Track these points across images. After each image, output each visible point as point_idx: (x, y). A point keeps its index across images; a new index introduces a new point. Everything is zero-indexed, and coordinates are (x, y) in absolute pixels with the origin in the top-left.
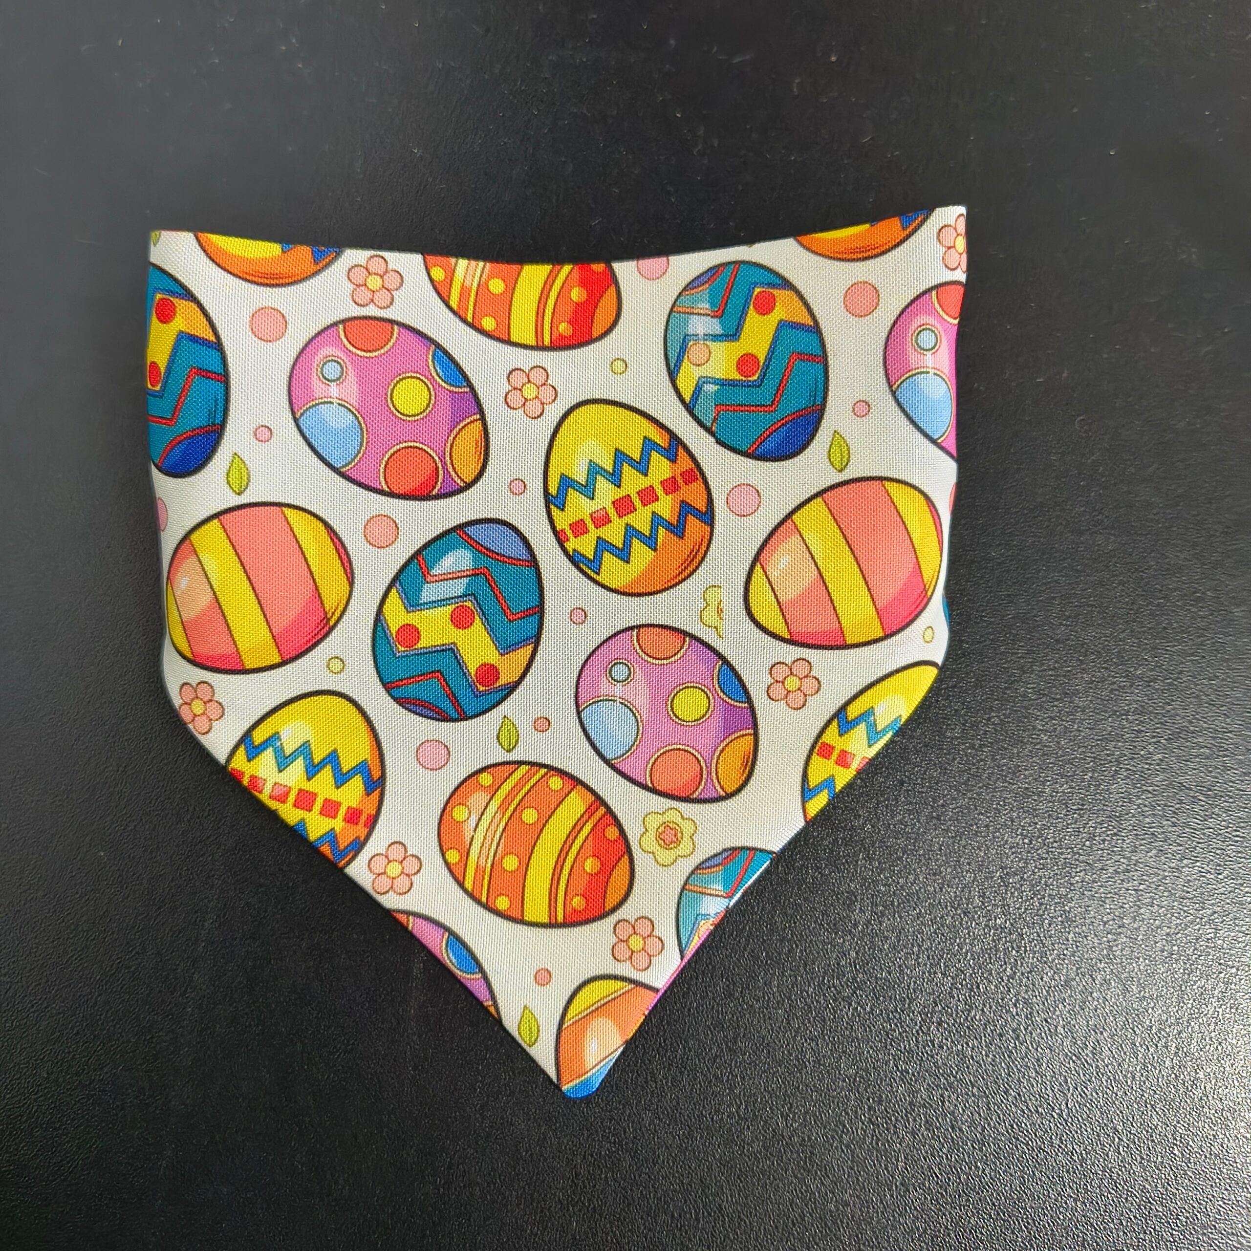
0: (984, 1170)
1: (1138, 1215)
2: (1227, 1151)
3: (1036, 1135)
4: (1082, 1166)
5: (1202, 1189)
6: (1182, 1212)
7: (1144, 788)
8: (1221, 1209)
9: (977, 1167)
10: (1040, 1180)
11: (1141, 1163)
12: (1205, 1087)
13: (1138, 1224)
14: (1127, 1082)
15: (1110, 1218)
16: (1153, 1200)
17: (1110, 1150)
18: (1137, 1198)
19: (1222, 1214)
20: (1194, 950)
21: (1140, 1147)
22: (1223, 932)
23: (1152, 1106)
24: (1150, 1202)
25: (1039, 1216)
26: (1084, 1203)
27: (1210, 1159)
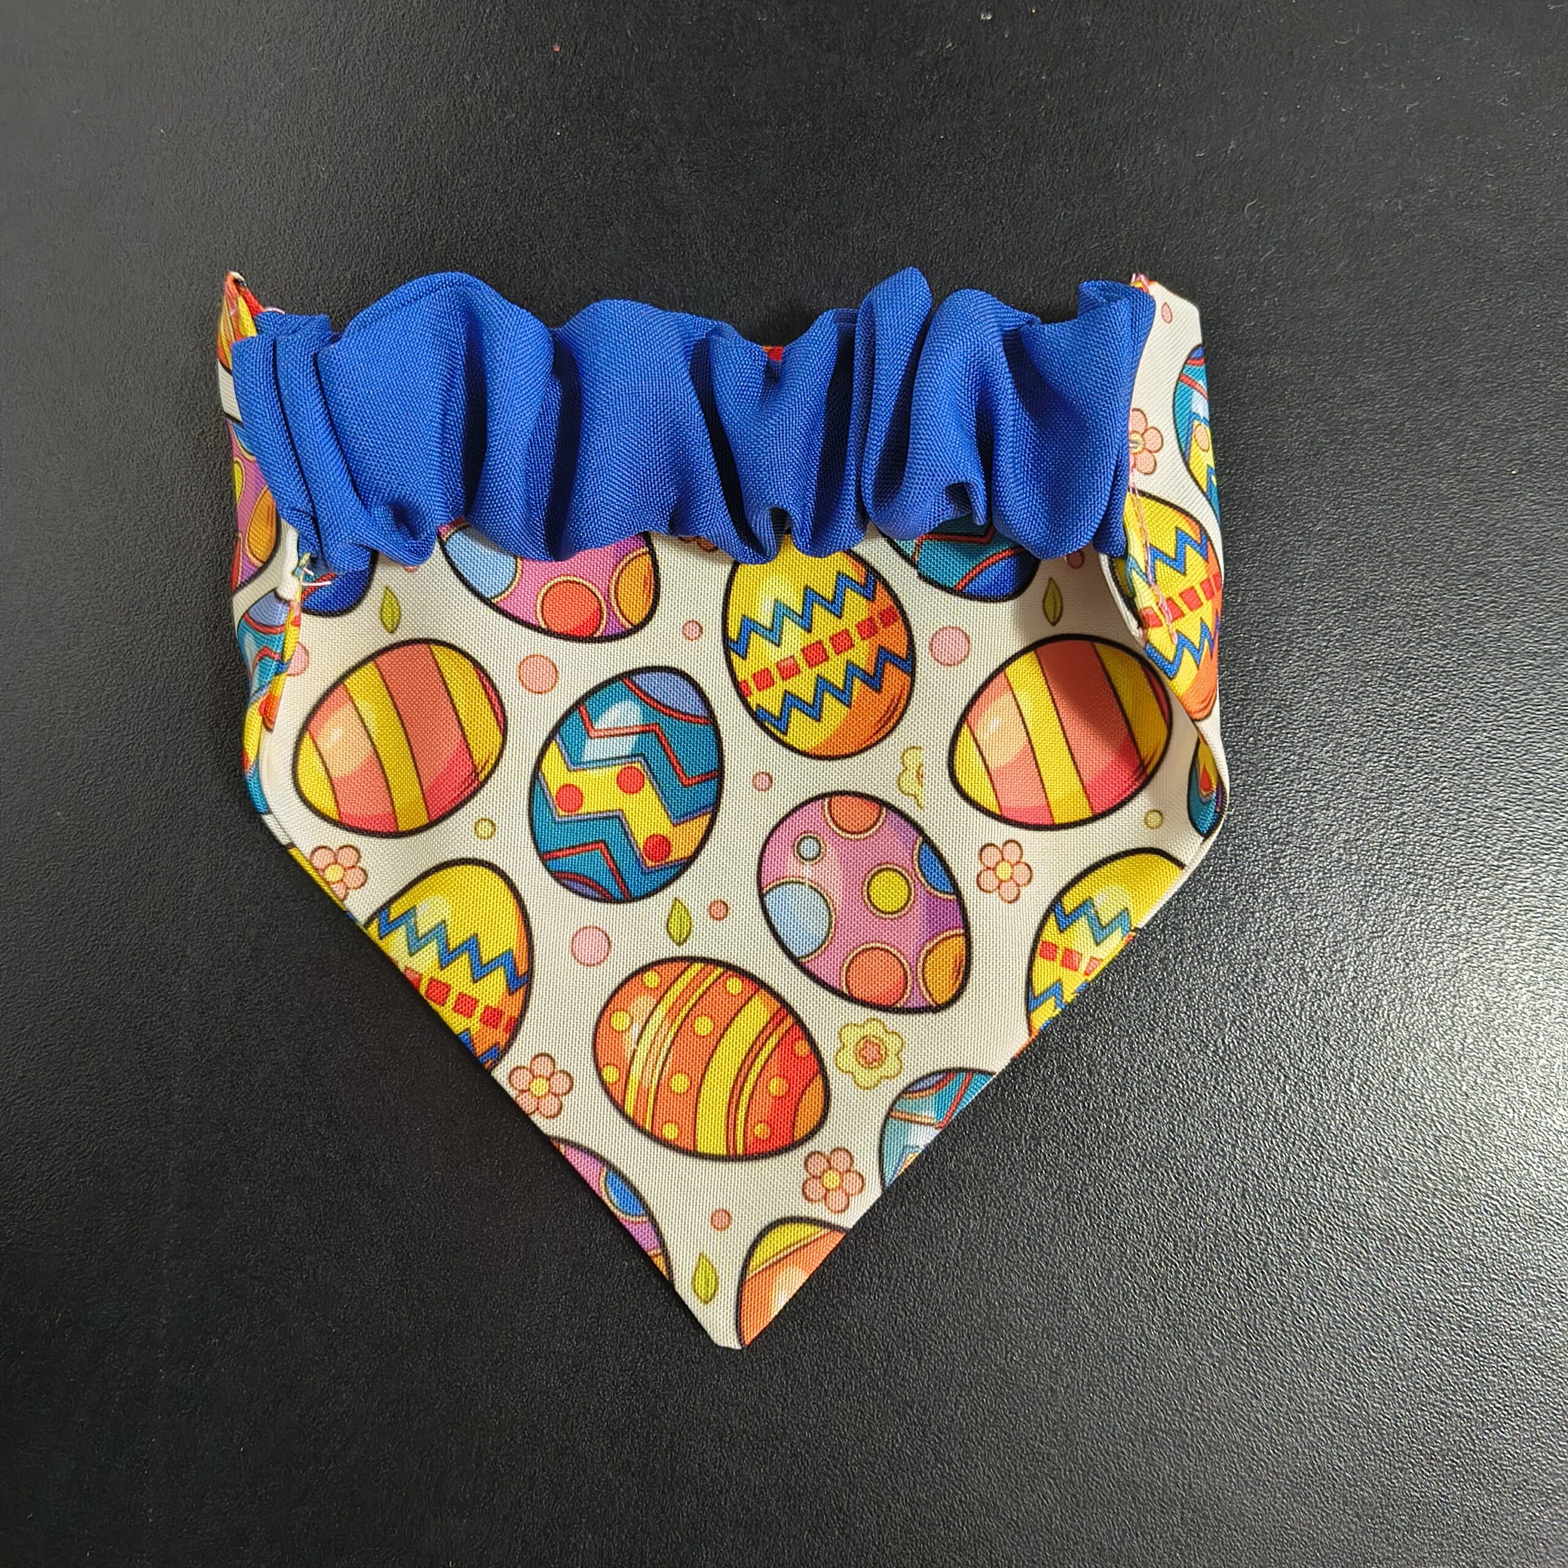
0: (1126, 1118)
1: (1307, 1161)
2: (1413, 1086)
3: (1187, 1077)
4: (1241, 1109)
5: (1383, 1129)
6: (1359, 1155)
7: (1321, 670)
8: (1405, 1150)
9: (1118, 1114)
10: (1193, 1126)
11: (1311, 1102)
12: (1388, 1015)
13: (1307, 1171)
14: (1294, 1013)
15: (1275, 1165)
16: (1326, 1143)
17: (1274, 1090)
18: (1306, 1141)
19: (1406, 1155)
20: (1378, 858)
21: (1309, 1084)
22: (1413, 835)
23: (1325, 1039)
24: (1321, 1146)
25: (1191, 1165)
26: (1244, 1149)
27: (1393, 1095)
